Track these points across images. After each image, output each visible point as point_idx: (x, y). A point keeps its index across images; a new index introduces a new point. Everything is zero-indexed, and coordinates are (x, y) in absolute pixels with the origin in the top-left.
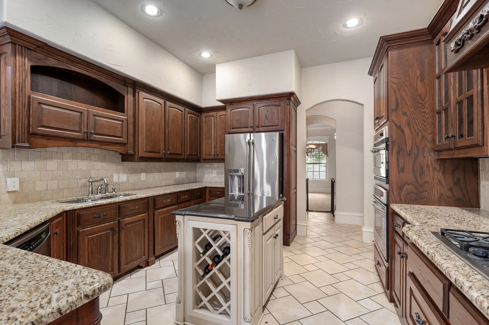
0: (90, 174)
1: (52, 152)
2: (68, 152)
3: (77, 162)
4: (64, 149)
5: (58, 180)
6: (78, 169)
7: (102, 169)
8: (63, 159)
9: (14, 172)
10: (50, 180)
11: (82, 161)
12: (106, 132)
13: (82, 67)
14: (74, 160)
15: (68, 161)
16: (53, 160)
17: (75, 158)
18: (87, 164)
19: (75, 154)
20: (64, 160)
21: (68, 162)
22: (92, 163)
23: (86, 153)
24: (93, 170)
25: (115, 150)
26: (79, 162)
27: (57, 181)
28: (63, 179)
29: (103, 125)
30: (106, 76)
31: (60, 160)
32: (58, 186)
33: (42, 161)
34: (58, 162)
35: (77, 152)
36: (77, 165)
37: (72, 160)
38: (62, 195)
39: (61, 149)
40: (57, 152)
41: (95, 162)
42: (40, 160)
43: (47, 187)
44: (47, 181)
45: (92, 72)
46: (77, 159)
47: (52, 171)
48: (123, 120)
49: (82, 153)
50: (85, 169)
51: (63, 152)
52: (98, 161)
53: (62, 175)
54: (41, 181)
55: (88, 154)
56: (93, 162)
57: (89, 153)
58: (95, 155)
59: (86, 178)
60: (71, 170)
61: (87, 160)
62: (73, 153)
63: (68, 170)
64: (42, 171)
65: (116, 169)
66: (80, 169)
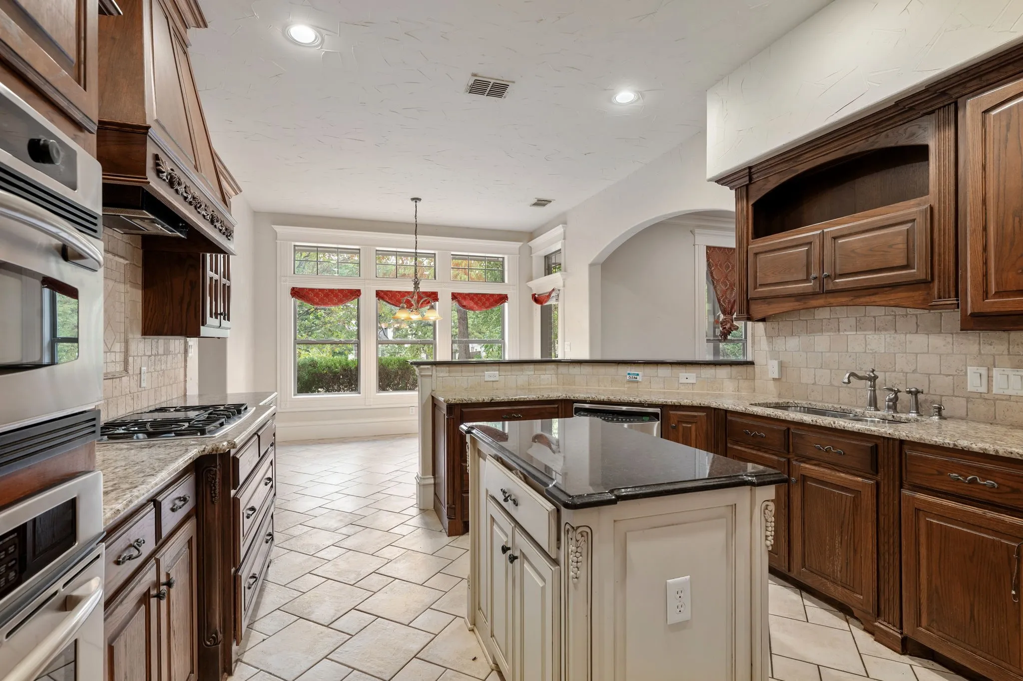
0: (895, 364)
1: (822, 320)
2: (847, 317)
3: (866, 335)
4: (841, 312)
5: (831, 370)
6: (867, 351)
7: (928, 353)
8: (839, 332)
9: (779, 352)
10: (820, 368)
11: (875, 334)
12: (860, 265)
13: (811, 155)
14: (859, 331)
15: (847, 335)
16: (824, 334)
17: (860, 328)
18: (888, 340)
19: (860, 319)
20: (841, 333)
21: (849, 336)
22: (901, 337)
23: (885, 315)
24: (902, 355)
25: (892, 303)
26: (869, 336)
27: (829, 371)
28: (838, 369)
29: (853, 251)
30: (861, 136)
31: (834, 334)
32: (830, 381)
33: (809, 336)
34: (831, 336)
35: (865, 316)
36: (864, 341)
37: (855, 333)
38: (838, 398)
39: (836, 313)
40: (829, 319)
41: (908, 335)
42: (806, 334)
43: (815, 378)
44: (815, 369)
45: (832, 150)
46: (865, 330)
47: (822, 353)
48: (914, 218)
49: (874, 317)
50: (883, 351)
51: (838, 318)
52: (917, 332)
53: (837, 361)
54: (807, 367)
55: (890, 318)
56: (903, 336)
57: (893, 313)
58: (909, 316)
59: (885, 372)
60: (854, 351)
61: (886, 330)
62: (856, 318)
63: (847, 352)
64: (809, 352)
65: (980, 353)
66: (871, 350)
